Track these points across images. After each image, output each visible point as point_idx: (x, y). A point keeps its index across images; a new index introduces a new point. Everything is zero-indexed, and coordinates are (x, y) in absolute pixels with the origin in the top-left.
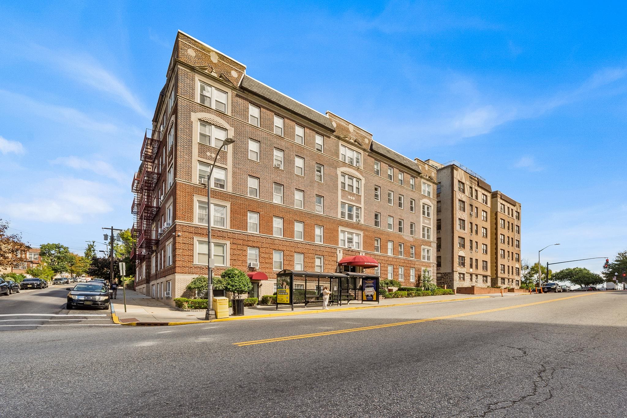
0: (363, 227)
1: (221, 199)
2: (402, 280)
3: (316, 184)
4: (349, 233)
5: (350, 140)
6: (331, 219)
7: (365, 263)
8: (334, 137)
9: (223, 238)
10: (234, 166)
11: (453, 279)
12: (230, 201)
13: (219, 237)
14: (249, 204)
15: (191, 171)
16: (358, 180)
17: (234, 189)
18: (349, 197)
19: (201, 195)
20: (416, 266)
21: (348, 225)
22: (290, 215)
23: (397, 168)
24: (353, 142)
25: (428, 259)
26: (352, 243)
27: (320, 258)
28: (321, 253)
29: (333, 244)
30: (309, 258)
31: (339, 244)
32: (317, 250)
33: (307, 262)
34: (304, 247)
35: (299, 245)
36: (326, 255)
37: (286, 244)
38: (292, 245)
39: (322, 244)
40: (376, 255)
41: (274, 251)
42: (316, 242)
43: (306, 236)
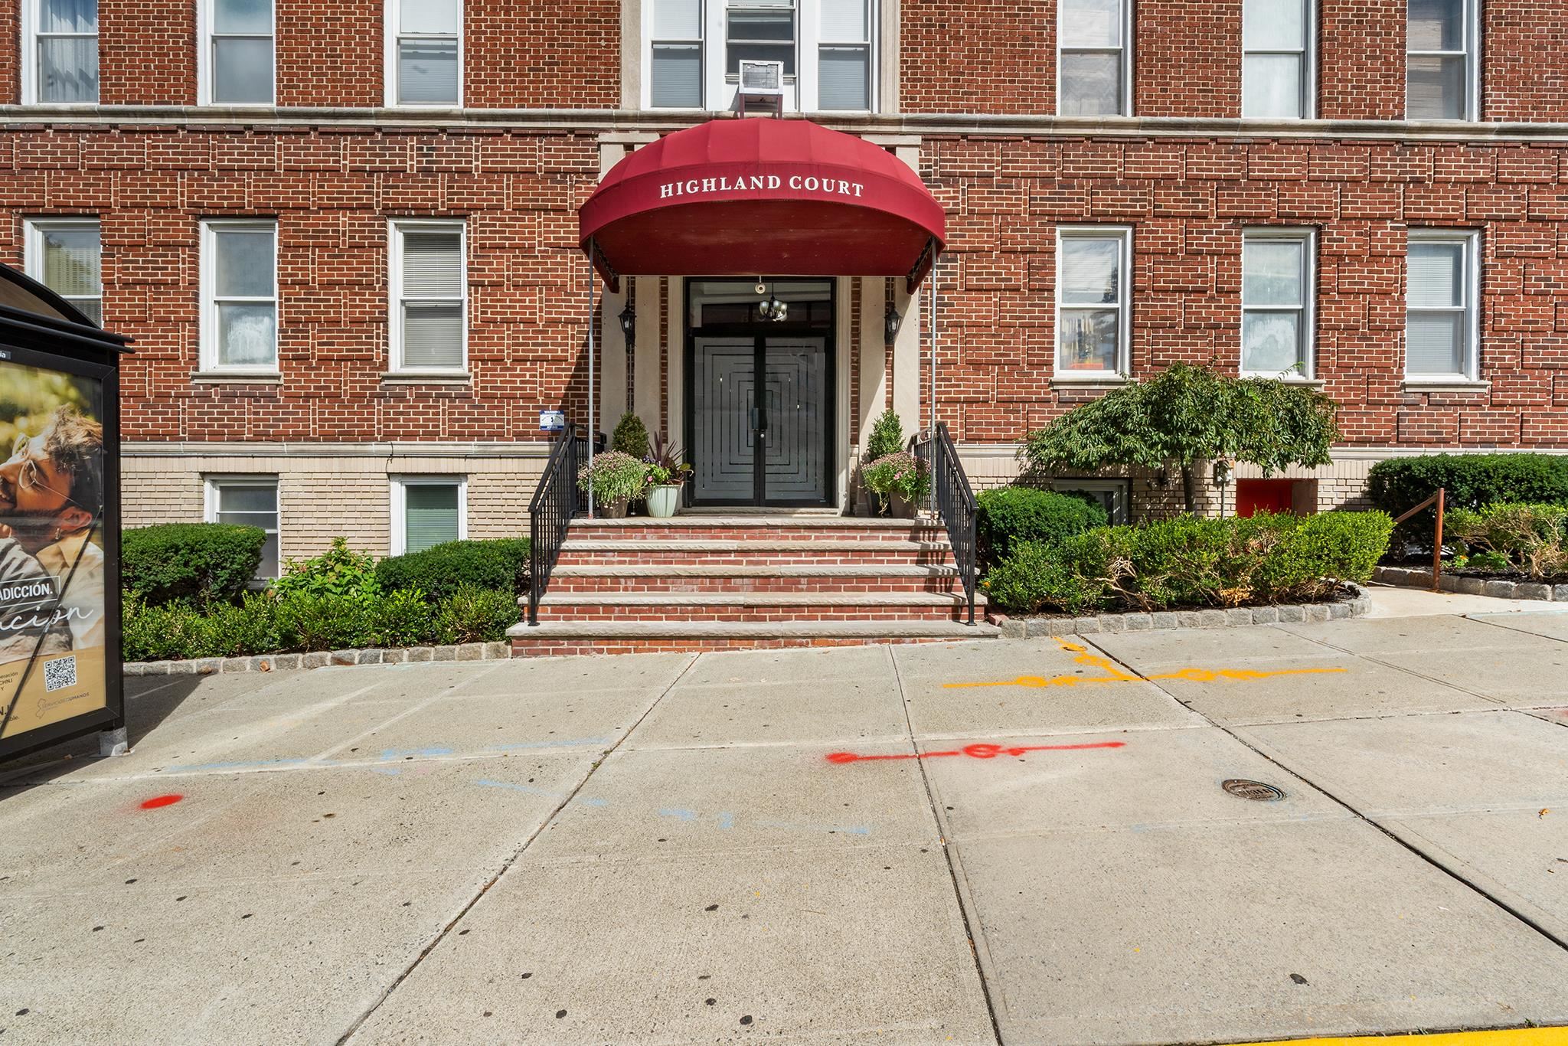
7: (666, 191)
26: (787, 56)
27: (452, 242)
28: (441, 192)
29: (564, 94)
30: (323, 247)
31: (636, 87)
32: (395, 171)
33: (303, 284)
34: (279, 162)
35: (235, 153)
36: (492, 209)
37: (121, 151)
38: (171, 158)
39: (459, 107)
40: (1076, 140)
41: (27, 224)
42: (391, 103)
43: (290, 63)
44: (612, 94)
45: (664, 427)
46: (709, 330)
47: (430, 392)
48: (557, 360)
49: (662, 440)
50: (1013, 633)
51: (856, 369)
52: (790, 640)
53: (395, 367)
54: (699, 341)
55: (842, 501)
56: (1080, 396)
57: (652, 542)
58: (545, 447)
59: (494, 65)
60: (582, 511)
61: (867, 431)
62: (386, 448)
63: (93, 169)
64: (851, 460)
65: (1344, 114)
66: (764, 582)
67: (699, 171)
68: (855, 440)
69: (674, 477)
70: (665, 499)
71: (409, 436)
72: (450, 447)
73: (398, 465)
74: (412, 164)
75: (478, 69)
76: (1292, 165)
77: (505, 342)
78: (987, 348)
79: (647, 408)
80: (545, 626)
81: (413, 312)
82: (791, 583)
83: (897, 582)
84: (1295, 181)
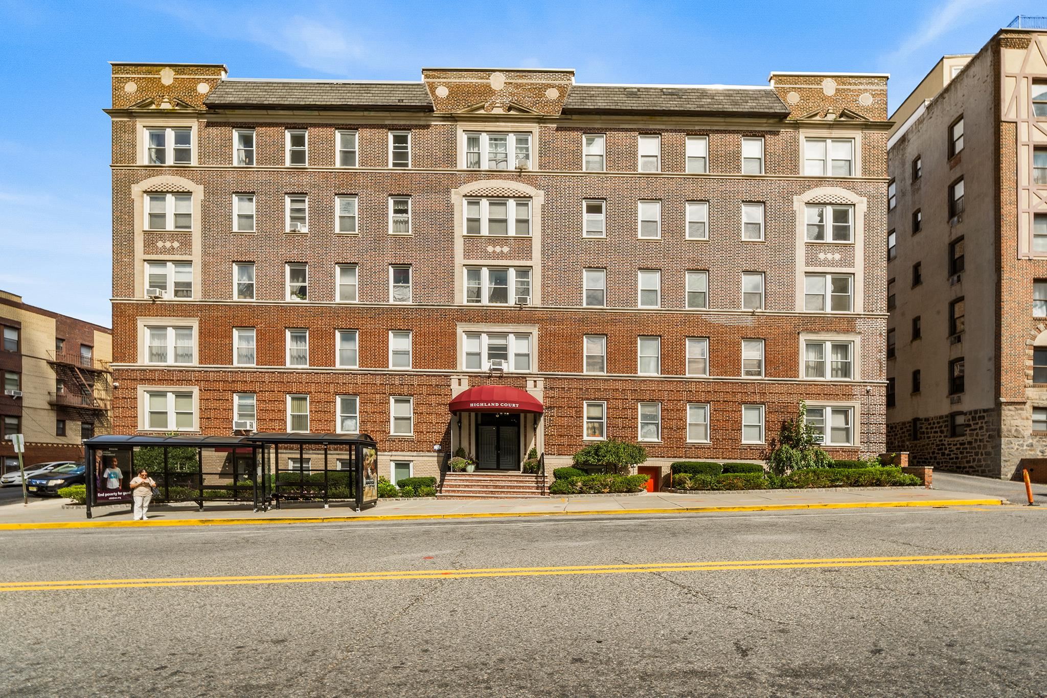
0: (539, 315)
1: (181, 316)
2: (706, 441)
3: (389, 243)
4: (491, 335)
5: (493, 112)
6: (433, 310)
7: (472, 405)
8: (441, 121)
9: (189, 382)
10: (205, 253)
11: (999, 431)
12: (197, 316)
13: (180, 381)
14: (233, 315)
15: (133, 281)
16: (523, 200)
17: (205, 293)
18: (490, 249)
19: (149, 316)
20: (768, 398)
21: (485, 316)
22: (322, 320)
23: (675, 131)
24: (504, 113)
25: (845, 370)
26: (505, 357)
27: (409, 401)
28: (406, 390)
29: (441, 366)
30: (372, 403)
31: (461, 364)
32: (392, 384)
33: (366, 412)
34: (359, 382)
35: (347, 379)
36: (420, 394)
37: (316, 378)
38: (329, 380)
39: (410, 368)
40: (590, 379)
41: (288, 395)
42: (391, 367)
43: (362, 357)
44: (454, 366)
45: (470, 450)
46: (483, 424)
47: (402, 440)
48: (439, 432)
49: (470, 453)
50: (553, 497)
51: (525, 436)
52: (501, 498)
53: (392, 433)
54: (480, 427)
55: (522, 470)
56: (591, 444)
57: (468, 478)
58: (436, 454)
59: (421, 358)
60: (449, 470)
61: (528, 452)
62: (390, 453)
63: (306, 383)
64: (524, 460)
65: (668, 374)
66: (496, 487)
67: (480, 402)
68: (525, 454)
69: (473, 463)
70: (471, 468)
71: (396, 451)
72: (408, 453)
73: (393, 458)
74: (397, 382)
75: (416, 359)
76: (654, 387)
77: (424, 428)
78: (564, 431)
79: (465, 445)
80: (443, 494)
81: (396, 419)
82: (503, 487)
83: (529, 487)
84: (654, 390)
